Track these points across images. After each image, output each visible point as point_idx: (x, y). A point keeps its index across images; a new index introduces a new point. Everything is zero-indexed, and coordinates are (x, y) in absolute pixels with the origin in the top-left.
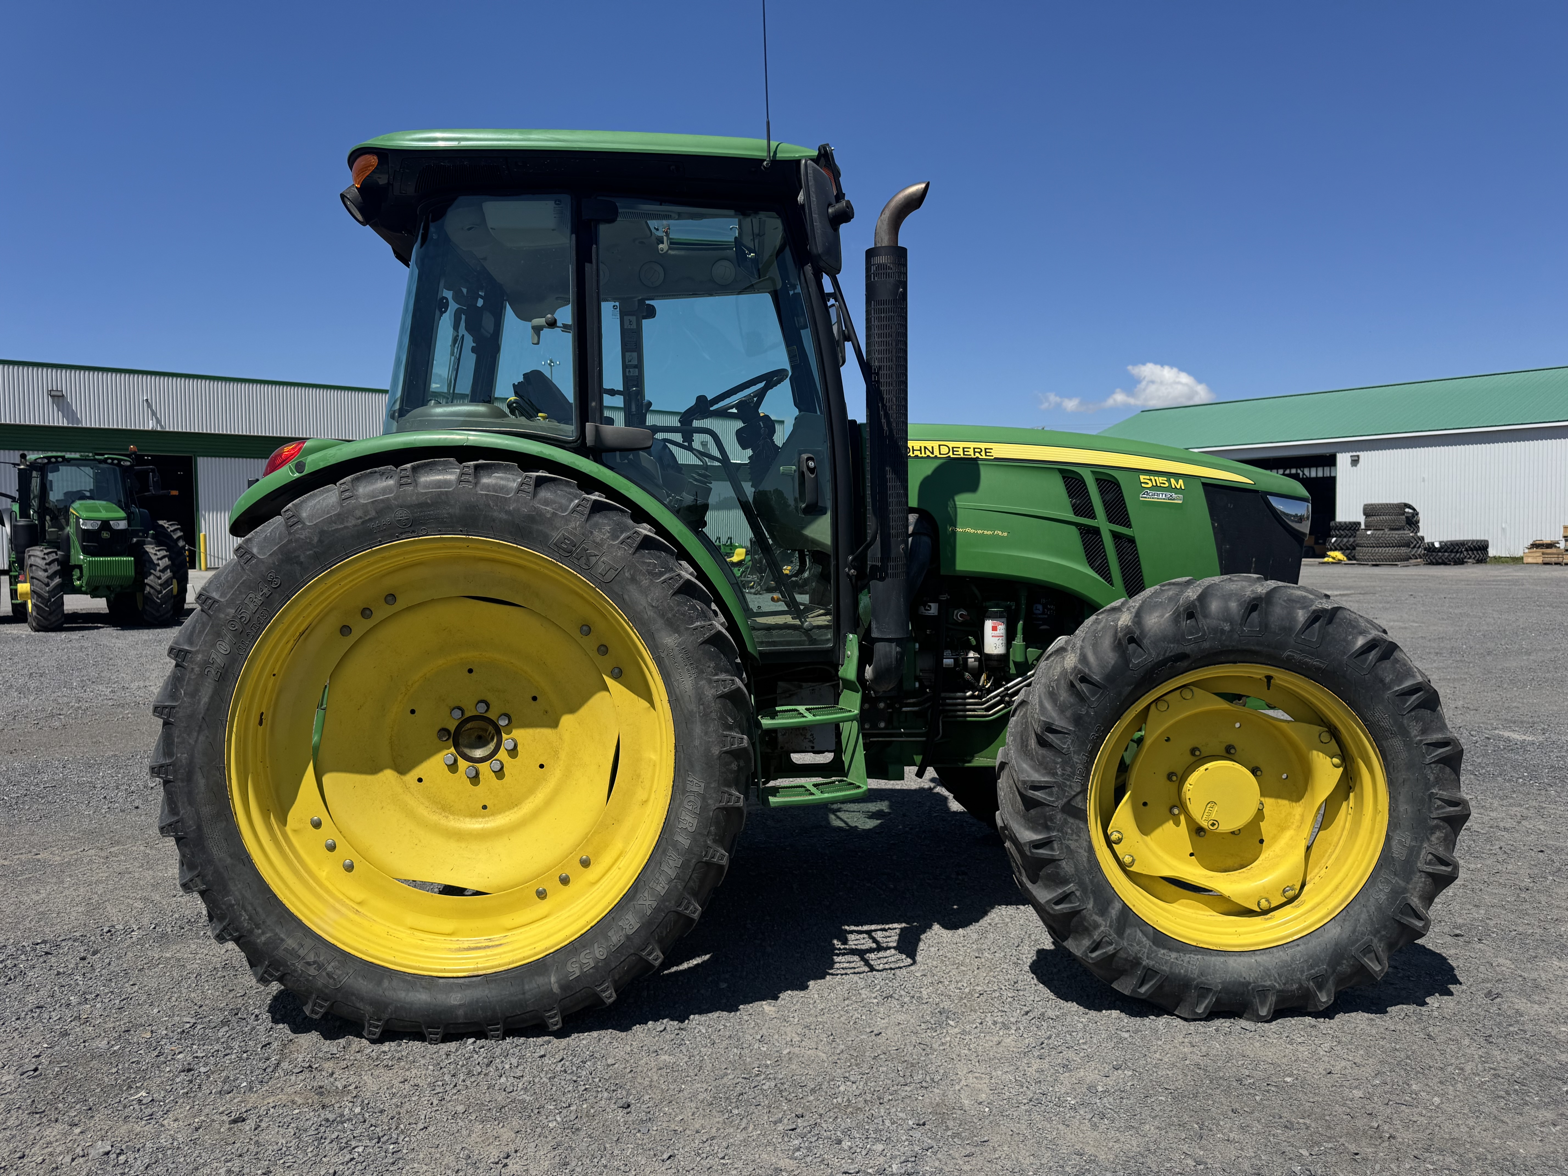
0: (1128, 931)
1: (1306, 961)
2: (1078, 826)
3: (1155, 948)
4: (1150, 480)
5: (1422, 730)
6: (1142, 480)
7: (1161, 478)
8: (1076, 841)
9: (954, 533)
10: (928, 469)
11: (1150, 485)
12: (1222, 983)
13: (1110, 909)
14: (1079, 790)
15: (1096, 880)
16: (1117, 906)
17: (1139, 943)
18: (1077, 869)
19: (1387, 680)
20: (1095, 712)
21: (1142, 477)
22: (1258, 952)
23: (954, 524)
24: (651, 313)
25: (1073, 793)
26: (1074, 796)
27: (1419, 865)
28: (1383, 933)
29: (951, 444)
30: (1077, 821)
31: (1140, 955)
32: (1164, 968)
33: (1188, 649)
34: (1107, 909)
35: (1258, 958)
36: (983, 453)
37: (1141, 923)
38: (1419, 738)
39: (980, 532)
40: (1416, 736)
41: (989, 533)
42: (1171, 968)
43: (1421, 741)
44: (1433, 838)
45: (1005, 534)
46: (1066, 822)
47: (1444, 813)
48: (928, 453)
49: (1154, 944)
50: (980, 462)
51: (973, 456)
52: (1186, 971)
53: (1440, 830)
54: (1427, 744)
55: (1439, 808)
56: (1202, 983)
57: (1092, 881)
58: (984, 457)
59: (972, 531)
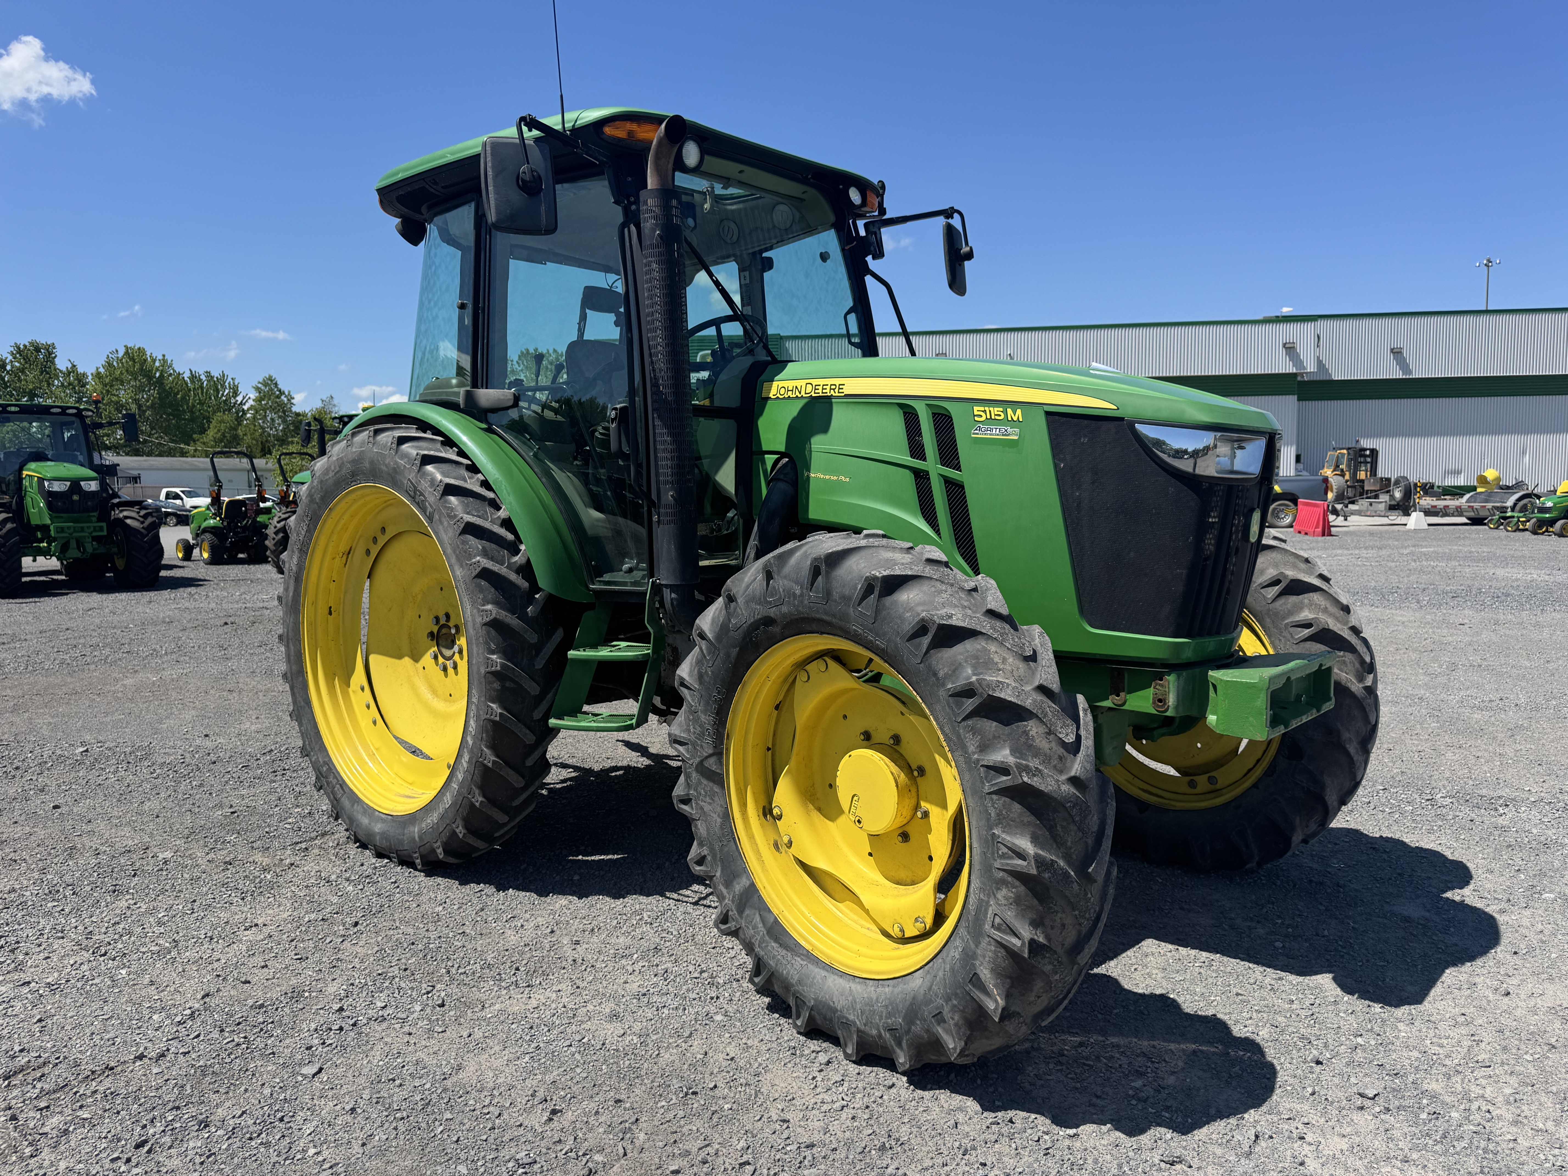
0: (747, 912)
1: (886, 1006)
2: (712, 789)
3: (767, 938)
4: (985, 411)
5: (979, 746)
6: (976, 413)
7: (996, 409)
8: (710, 804)
9: (808, 477)
10: (794, 410)
11: (983, 418)
12: (816, 1000)
13: (735, 883)
14: (711, 751)
15: (726, 849)
16: (744, 882)
17: (755, 927)
18: (708, 834)
19: (941, 674)
20: (712, 672)
21: (976, 409)
22: (857, 980)
23: (809, 470)
24: (768, 264)
25: (705, 754)
26: (707, 757)
27: (987, 926)
28: (955, 1002)
29: (815, 382)
30: (711, 784)
31: (753, 941)
32: (771, 963)
33: (772, 612)
34: (732, 882)
35: (853, 986)
36: (836, 390)
37: (763, 908)
38: (976, 756)
39: (827, 477)
40: (974, 753)
41: (835, 478)
42: (777, 965)
43: (978, 760)
44: (1000, 895)
45: (848, 480)
46: (699, 783)
47: (1008, 864)
48: (797, 393)
49: (768, 933)
50: (833, 400)
51: (829, 394)
52: (788, 973)
53: (1007, 886)
54: (988, 767)
55: (1003, 856)
56: (798, 992)
57: (721, 850)
58: (837, 394)
59: (822, 476)
